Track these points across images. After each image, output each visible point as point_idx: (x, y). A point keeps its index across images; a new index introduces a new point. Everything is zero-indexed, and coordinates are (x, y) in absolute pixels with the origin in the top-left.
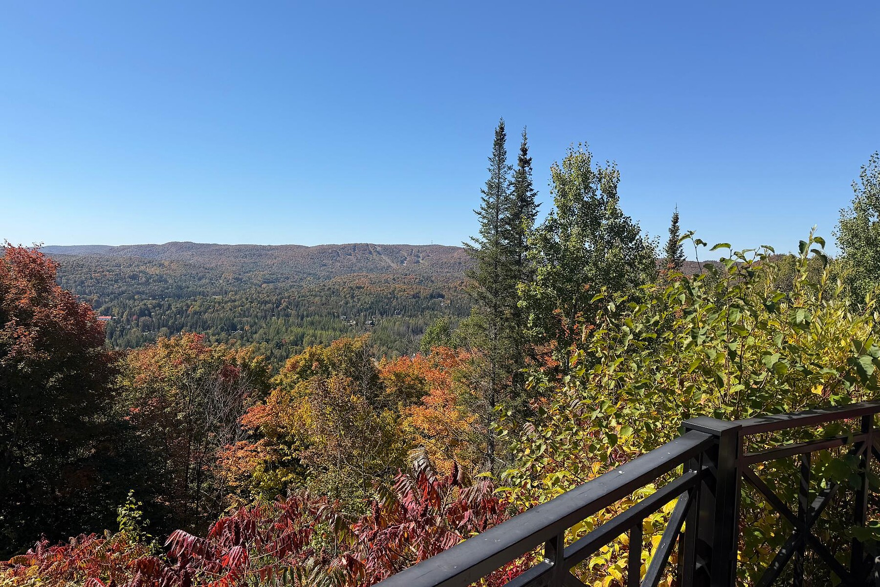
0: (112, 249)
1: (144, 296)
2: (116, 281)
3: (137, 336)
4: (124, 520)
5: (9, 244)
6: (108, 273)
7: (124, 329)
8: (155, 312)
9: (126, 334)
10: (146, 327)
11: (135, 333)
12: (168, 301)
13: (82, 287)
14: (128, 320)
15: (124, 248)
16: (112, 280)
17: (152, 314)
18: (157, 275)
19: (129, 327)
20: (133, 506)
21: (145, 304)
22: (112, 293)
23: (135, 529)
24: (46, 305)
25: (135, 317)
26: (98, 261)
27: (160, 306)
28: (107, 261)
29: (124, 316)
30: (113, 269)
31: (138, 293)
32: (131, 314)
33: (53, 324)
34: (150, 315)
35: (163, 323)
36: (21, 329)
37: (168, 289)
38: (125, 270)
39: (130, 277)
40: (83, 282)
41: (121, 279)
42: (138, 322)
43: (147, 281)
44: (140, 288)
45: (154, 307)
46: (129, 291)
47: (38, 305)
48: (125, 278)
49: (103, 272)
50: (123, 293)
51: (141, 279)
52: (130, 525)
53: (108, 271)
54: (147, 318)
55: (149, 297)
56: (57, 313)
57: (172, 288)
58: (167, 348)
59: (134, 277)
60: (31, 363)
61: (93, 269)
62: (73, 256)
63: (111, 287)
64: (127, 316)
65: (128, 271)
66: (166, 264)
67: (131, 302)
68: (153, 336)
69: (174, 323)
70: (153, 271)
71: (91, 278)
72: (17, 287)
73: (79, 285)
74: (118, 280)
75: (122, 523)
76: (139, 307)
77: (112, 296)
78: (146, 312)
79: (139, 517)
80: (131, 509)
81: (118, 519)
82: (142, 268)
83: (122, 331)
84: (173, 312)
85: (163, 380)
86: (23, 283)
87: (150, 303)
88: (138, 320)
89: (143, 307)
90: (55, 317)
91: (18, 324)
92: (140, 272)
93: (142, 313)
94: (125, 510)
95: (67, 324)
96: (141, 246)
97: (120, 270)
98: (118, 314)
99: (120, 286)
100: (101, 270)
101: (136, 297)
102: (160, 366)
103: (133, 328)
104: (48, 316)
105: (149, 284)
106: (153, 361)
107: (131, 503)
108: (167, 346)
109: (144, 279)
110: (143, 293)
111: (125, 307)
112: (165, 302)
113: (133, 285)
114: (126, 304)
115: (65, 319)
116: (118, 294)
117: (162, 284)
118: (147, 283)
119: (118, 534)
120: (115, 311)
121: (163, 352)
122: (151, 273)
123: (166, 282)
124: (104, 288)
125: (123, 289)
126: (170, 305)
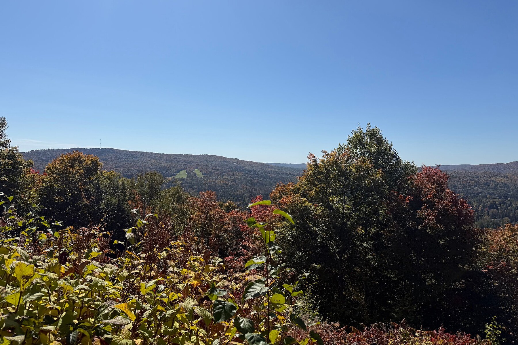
0: (473, 167)
1: (493, 196)
2: (475, 186)
3: (488, 221)
4: (490, 333)
5: (424, 166)
6: (470, 181)
7: (479, 215)
8: (501, 207)
9: (481, 219)
10: (494, 216)
11: (486, 219)
12: (510, 200)
13: (455, 189)
14: (482, 211)
15: (481, 166)
16: (473, 186)
17: (499, 208)
18: (503, 183)
19: (482, 214)
20: (495, 326)
21: (494, 201)
22: (473, 193)
23: (496, 341)
24: (442, 199)
25: (487, 209)
26: (464, 174)
27: (504, 203)
28: (470, 174)
29: (480, 208)
30: (474, 178)
31: (489, 194)
32: (484, 207)
33: (445, 210)
34: (497, 209)
35: (506, 214)
36: (429, 211)
37: (510, 192)
38: (481, 179)
39: (484, 184)
40: (455, 186)
41: (479, 185)
42: (489, 212)
43: (496, 186)
44: (490, 191)
45: (500, 204)
46: (484, 192)
47: (437, 198)
48: (481, 184)
49: (468, 180)
50: (480, 193)
51: (492, 185)
52: (493, 338)
53: (471, 180)
54: (495, 210)
55: (497, 197)
56: (447, 203)
57: (513, 192)
58: (512, 231)
59: (486, 184)
60: (433, 229)
61: (462, 178)
62: (450, 171)
63: (472, 190)
64: (482, 208)
65: (483, 180)
66: (509, 176)
67: (484, 199)
68: (499, 222)
69: (513, 215)
70: (499, 180)
71: (461, 184)
72: (427, 188)
73: (454, 188)
74: (476, 185)
75: (488, 334)
76: (490, 203)
77: (473, 195)
78: (494, 206)
79: (499, 334)
80: (494, 328)
81: (486, 331)
82: (493, 178)
83: (478, 217)
84: (513, 207)
85: (509, 252)
86: (430, 186)
87: (497, 201)
88: (488, 210)
89: (492, 203)
90: (446, 205)
91: (428, 208)
92: (491, 181)
93: (491, 207)
94: (490, 327)
95: (452, 210)
96: (492, 164)
97: (478, 179)
98: (476, 206)
99: (478, 189)
100: (467, 179)
101: (488, 196)
102: (506, 242)
103: (485, 215)
104: (442, 205)
105: (497, 189)
106: (502, 238)
107: (494, 324)
108: (512, 230)
109: (493, 185)
110: (493, 194)
111: (480, 202)
112: (508, 201)
113: (486, 189)
114: (481, 200)
115: (451, 207)
116: (476, 194)
117: (506, 189)
118: (495, 188)
119: (485, 340)
120: (474, 204)
121: (509, 234)
122: (499, 182)
123: (509, 187)
124: (468, 190)
125: (480, 191)
126: (511, 203)
